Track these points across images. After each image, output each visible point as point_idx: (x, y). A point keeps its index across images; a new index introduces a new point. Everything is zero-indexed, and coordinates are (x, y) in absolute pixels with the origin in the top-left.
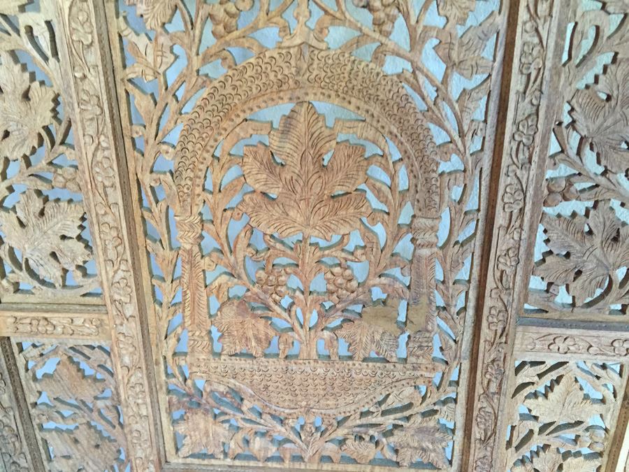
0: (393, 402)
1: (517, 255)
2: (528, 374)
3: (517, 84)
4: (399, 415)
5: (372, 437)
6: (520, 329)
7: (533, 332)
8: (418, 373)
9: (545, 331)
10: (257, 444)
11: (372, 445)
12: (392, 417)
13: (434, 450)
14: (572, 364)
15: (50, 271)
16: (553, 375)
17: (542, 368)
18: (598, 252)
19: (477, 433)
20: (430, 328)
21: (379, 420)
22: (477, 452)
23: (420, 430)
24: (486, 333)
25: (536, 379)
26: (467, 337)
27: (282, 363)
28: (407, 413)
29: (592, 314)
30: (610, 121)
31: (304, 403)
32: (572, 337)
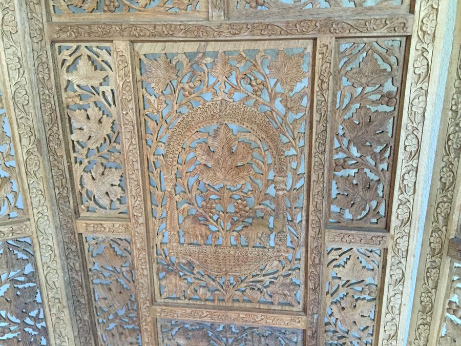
0: (269, 269)
1: (322, 195)
2: (334, 255)
3: (316, 117)
4: (271, 276)
5: (259, 289)
6: (327, 230)
7: (333, 232)
8: (280, 254)
9: (339, 231)
10: (201, 291)
11: (259, 292)
12: (268, 277)
13: (290, 296)
14: (355, 249)
15: (105, 201)
16: (346, 256)
17: (340, 252)
18: (361, 193)
19: (311, 285)
20: (284, 230)
21: (262, 278)
22: (311, 297)
23: (283, 285)
24: (311, 233)
25: (338, 257)
26: (303, 235)
27: (213, 248)
28: (276, 275)
29: (361, 224)
30: (360, 133)
31: (224, 270)
32: (352, 235)
